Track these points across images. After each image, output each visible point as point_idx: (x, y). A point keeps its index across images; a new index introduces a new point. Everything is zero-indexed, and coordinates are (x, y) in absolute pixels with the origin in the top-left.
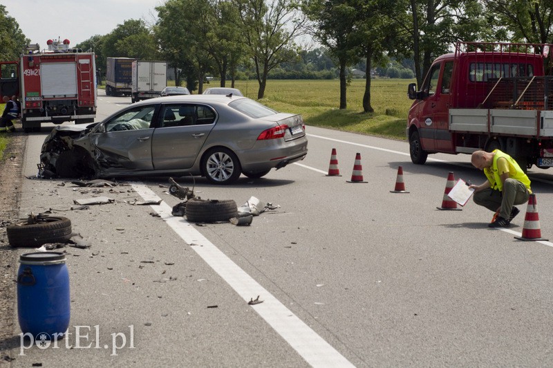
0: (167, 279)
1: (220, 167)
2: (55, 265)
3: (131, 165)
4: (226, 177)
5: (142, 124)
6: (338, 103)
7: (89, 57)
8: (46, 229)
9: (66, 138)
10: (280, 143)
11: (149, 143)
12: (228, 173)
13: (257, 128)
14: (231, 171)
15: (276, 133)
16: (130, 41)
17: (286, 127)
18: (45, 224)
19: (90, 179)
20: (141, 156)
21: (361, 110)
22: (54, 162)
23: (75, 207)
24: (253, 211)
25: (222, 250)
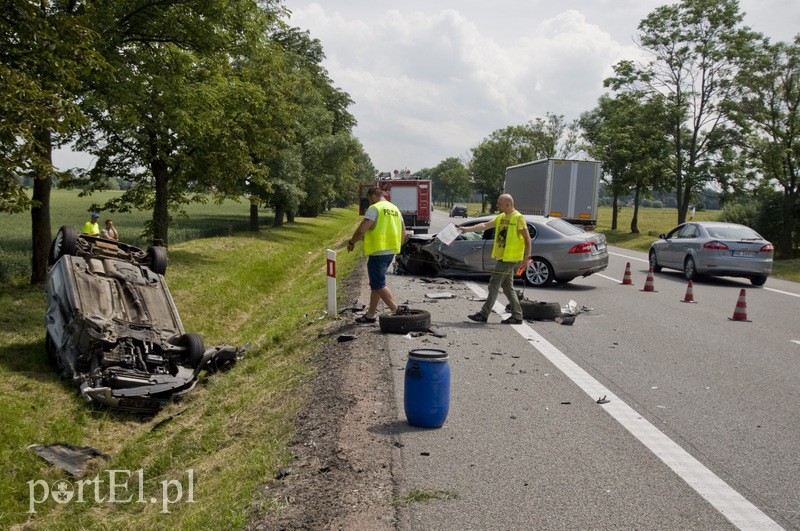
0: (518, 372)
1: (537, 273)
2: (439, 362)
3: (465, 268)
4: (542, 281)
5: (475, 236)
6: (611, 226)
7: (427, 183)
8: (411, 319)
9: (416, 245)
10: (587, 256)
11: (481, 251)
12: (543, 278)
13: (569, 244)
14: (546, 277)
15: (584, 248)
16: (450, 173)
17: (593, 244)
18: (410, 316)
19: (433, 277)
20: (474, 262)
21: (631, 231)
22: (406, 262)
23: (427, 300)
24: (573, 312)
25: (556, 346)
